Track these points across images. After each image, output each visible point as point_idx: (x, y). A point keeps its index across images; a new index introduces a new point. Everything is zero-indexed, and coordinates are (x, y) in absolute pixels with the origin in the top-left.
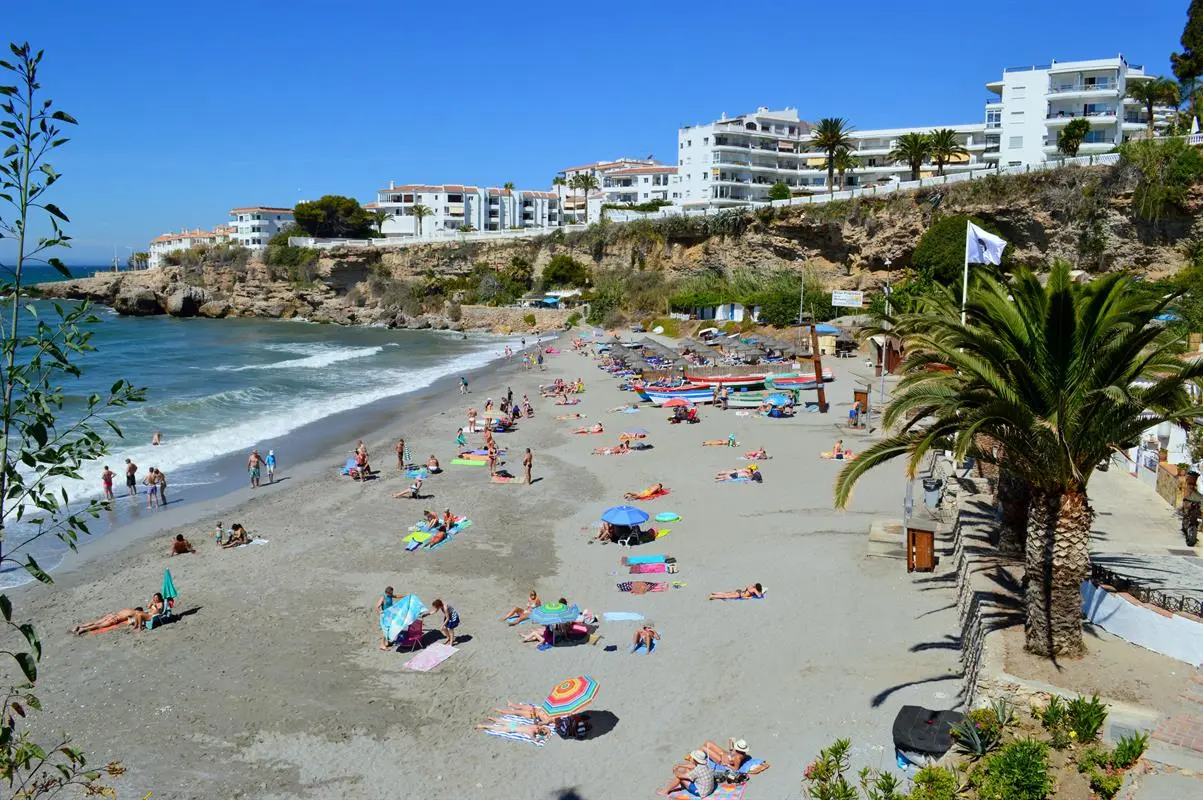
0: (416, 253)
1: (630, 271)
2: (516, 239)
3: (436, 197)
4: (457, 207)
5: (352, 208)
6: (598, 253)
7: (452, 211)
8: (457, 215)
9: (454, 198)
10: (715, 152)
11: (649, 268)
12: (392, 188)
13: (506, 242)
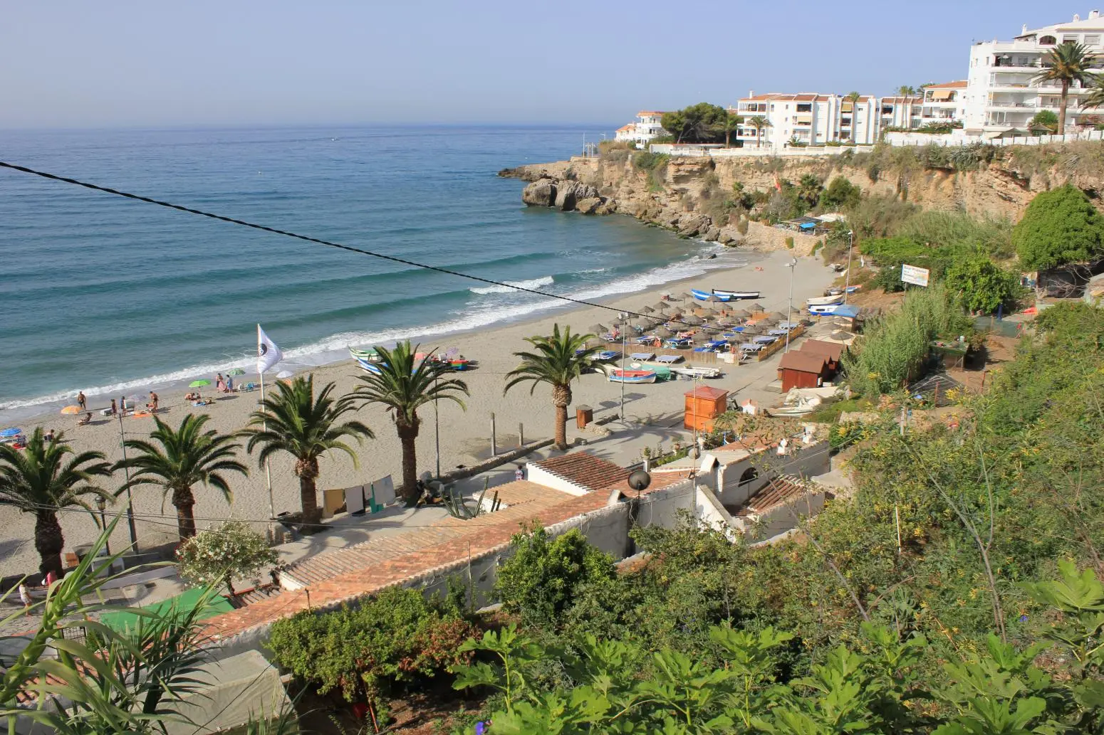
0: (738, 164)
1: (895, 199)
2: (817, 156)
3: (787, 107)
4: (806, 116)
5: (719, 115)
6: (874, 176)
7: (799, 120)
8: (806, 124)
9: (802, 108)
10: (993, 73)
11: (910, 197)
12: (751, 97)
13: (807, 159)
